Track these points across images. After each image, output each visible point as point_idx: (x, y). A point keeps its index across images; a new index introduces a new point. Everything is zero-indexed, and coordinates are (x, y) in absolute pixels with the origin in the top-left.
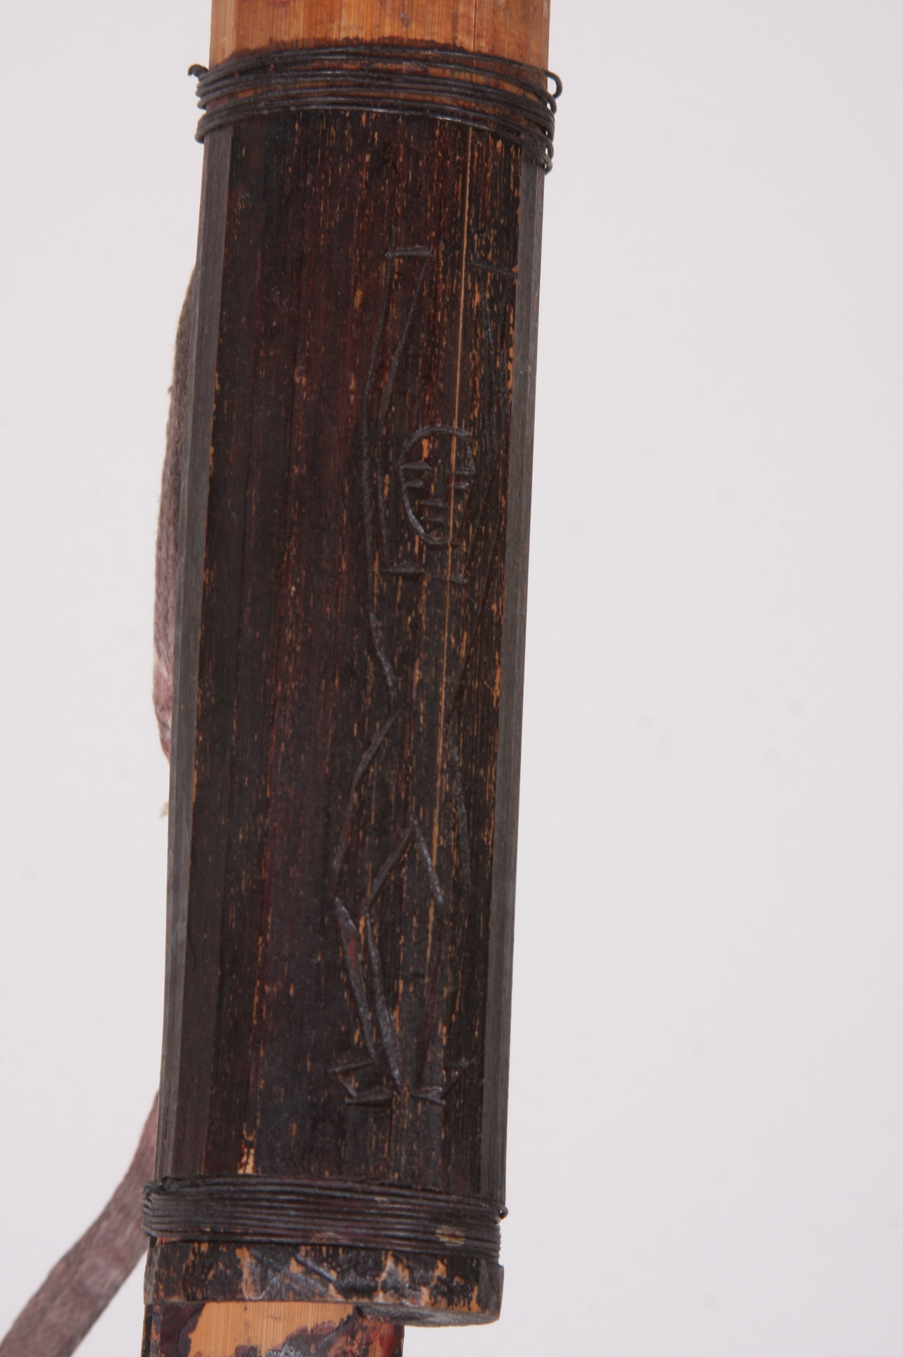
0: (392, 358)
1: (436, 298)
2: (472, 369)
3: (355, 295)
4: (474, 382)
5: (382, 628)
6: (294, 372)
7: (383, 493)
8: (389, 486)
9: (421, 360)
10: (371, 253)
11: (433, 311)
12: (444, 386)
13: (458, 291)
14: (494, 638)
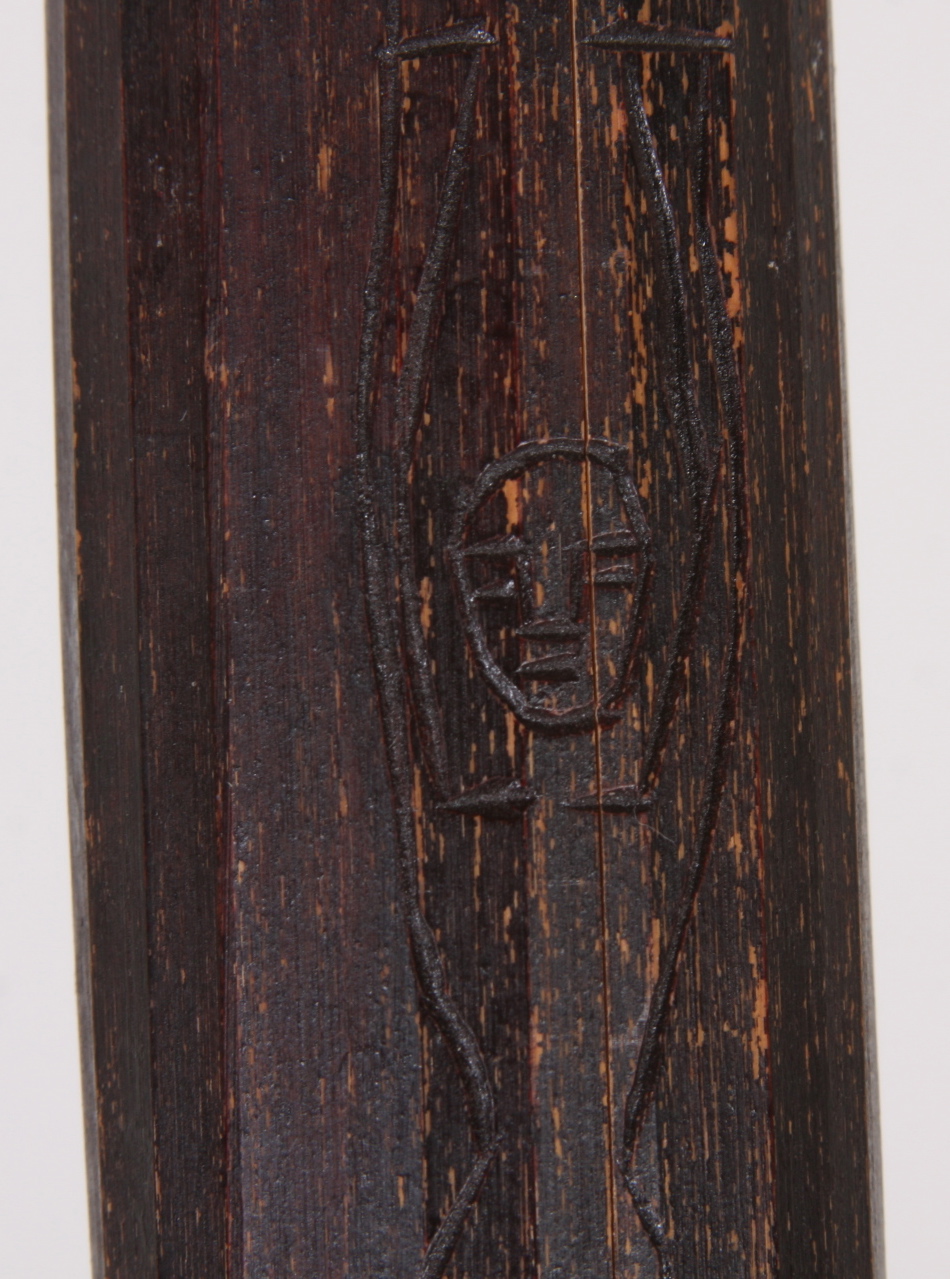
0: (415, 298)
1: (508, 139)
2: (618, 292)
3: (316, 160)
4: (628, 322)
5: (443, 945)
6: (203, 354)
7: (418, 622)
8: (433, 606)
9: (483, 292)
10: (343, 56)
11: (504, 172)
12: (546, 346)
13: (567, 115)
14: (741, 917)
